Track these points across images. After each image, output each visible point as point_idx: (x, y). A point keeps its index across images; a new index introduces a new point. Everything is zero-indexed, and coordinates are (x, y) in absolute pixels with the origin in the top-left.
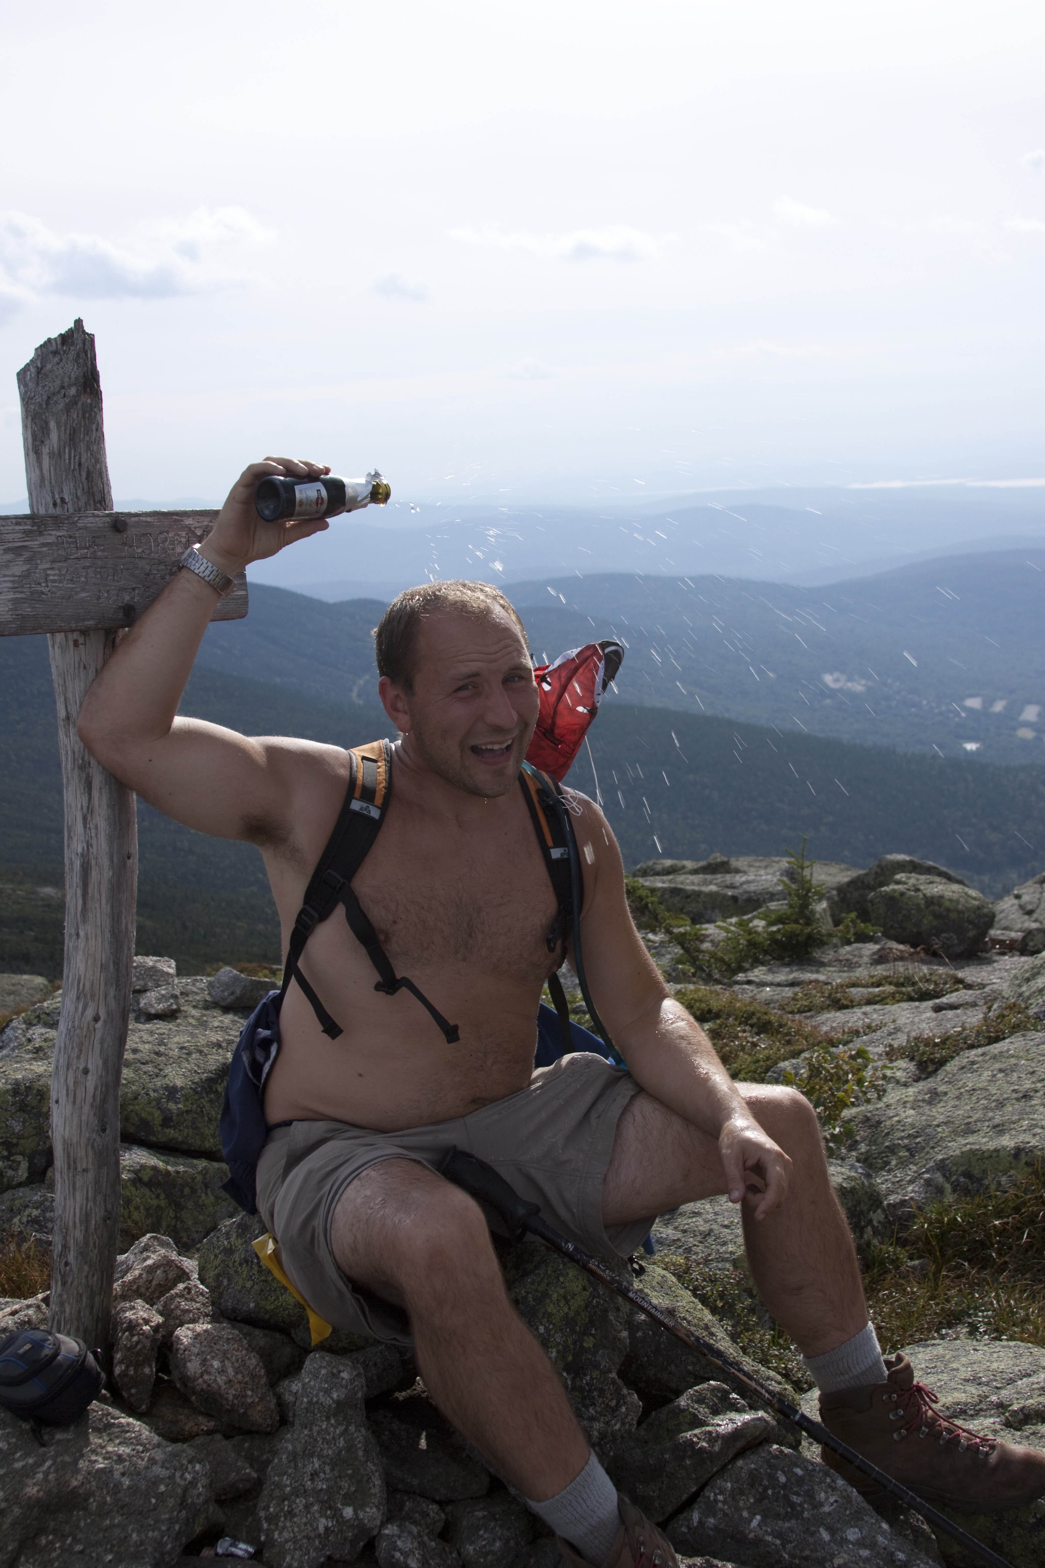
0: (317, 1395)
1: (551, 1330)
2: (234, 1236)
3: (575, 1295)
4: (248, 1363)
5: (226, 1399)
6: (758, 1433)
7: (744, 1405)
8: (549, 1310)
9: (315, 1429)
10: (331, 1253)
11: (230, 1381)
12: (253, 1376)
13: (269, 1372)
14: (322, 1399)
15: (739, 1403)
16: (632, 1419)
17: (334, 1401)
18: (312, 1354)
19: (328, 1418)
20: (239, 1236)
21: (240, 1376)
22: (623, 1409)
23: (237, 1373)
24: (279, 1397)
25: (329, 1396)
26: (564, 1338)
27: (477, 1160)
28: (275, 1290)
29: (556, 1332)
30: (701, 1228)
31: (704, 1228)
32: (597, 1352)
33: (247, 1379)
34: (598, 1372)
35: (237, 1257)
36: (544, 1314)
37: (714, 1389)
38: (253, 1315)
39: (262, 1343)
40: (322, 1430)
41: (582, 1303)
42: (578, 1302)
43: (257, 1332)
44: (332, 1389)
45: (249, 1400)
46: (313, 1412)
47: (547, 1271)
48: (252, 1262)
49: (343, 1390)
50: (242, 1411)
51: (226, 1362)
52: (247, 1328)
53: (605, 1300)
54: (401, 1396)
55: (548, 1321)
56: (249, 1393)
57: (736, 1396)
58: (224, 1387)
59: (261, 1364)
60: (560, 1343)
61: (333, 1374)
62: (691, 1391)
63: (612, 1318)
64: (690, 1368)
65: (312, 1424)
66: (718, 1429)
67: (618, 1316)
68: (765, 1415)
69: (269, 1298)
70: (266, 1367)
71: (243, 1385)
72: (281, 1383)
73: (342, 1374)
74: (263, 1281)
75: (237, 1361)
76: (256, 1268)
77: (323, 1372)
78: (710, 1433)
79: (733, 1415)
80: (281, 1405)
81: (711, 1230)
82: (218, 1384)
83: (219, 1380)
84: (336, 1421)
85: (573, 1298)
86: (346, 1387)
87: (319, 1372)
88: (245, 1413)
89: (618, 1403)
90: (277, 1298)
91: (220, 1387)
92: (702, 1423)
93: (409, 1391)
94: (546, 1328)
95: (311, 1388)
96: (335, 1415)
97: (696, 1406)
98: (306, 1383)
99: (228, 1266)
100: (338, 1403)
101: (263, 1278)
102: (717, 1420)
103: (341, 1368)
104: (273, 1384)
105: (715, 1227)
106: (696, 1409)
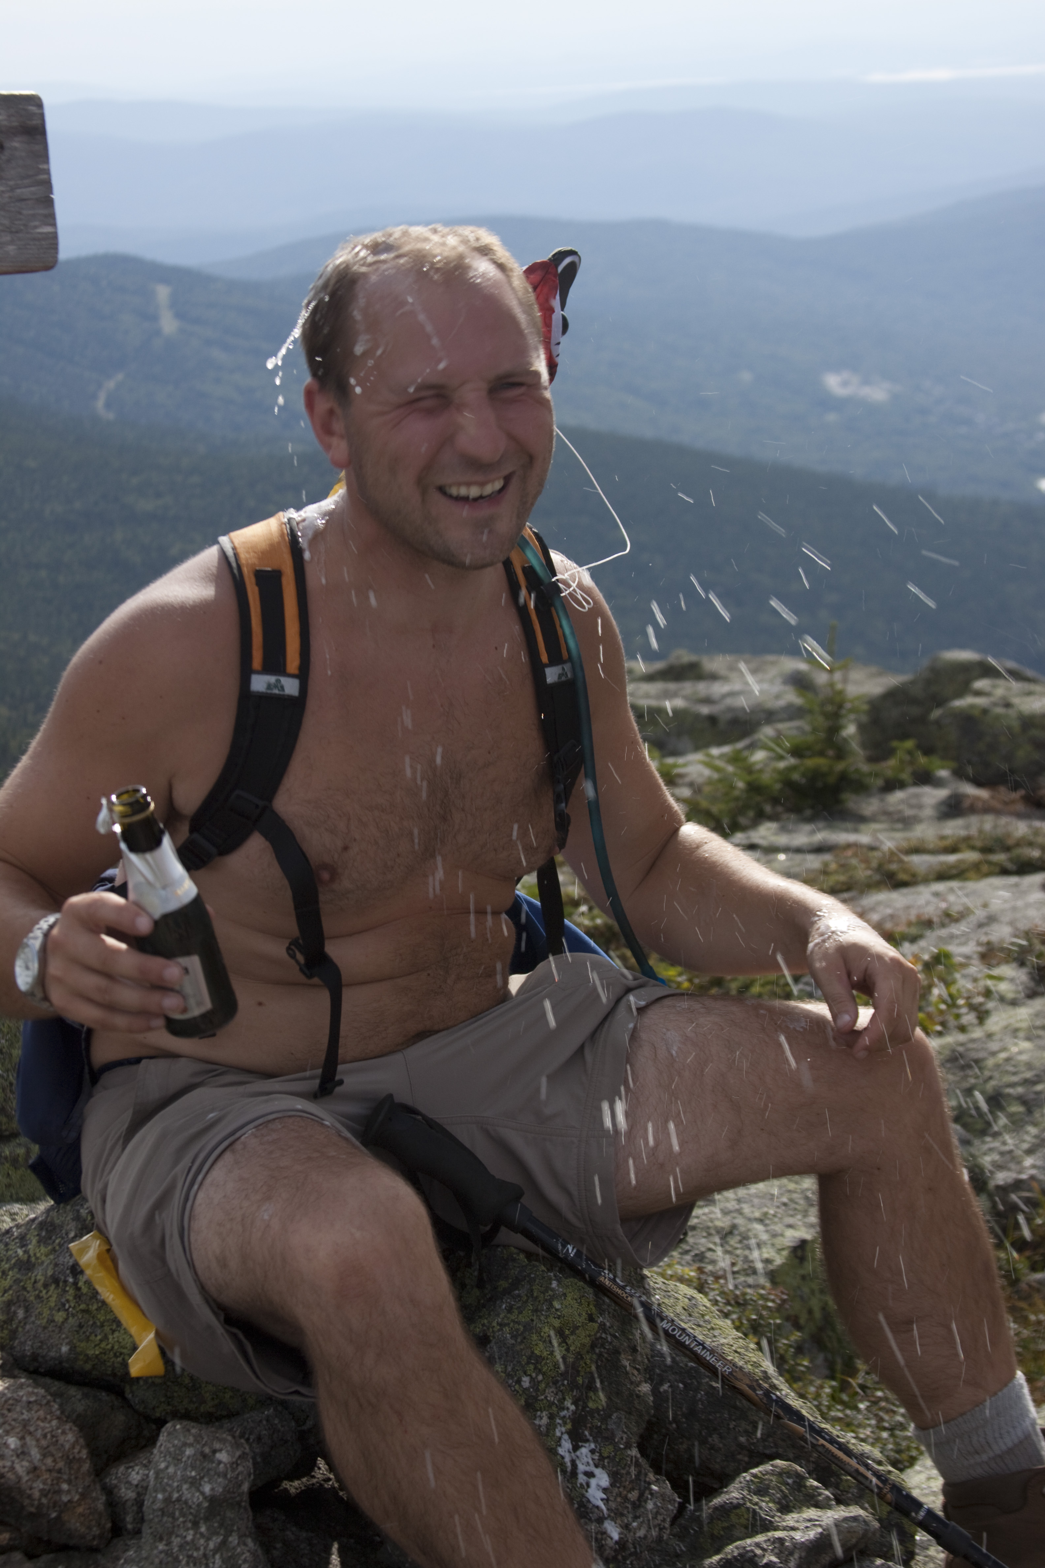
0: (179, 1489)
1: (539, 1382)
2: (34, 1241)
3: (577, 1328)
4: (62, 1439)
5: (30, 1497)
6: (854, 1541)
7: (828, 1498)
8: (537, 1352)
9: (176, 1541)
10: (191, 1265)
11: (35, 1469)
12: (70, 1461)
13: (94, 1453)
14: (187, 1495)
15: (820, 1494)
16: (664, 1520)
17: (205, 1498)
18: (169, 1425)
19: (196, 1525)
20: (41, 1241)
21: (49, 1461)
22: (650, 1505)
23: (44, 1456)
24: (109, 1491)
25: (198, 1490)
26: (560, 1395)
27: (425, 1117)
28: (102, 1326)
29: (547, 1385)
30: (719, 1224)
31: (723, 1222)
32: (610, 1416)
33: (61, 1464)
34: (611, 1448)
35: (39, 1275)
36: (529, 1358)
37: (782, 1474)
38: (66, 1365)
39: (80, 1408)
40: (187, 1543)
41: (587, 1341)
42: (580, 1340)
43: (73, 1391)
44: (202, 1478)
45: (65, 1498)
46: (172, 1515)
47: (532, 1291)
48: (65, 1282)
49: (220, 1480)
50: (54, 1515)
51: (28, 1439)
52: (56, 1386)
53: (615, 1337)
54: (293, 1486)
55: (535, 1368)
56: (65, 1486)
57: (816, 1483)
58: (25, 1478)
59: (82, 1441)
60: (553, 1403)
61: (204, 1456)
62: (747, 1476)
63: (626, 1363)
64: (742, 1439)
65: (170, 1534)
66: (792, 1533)
67: (634, 1361)
68: (861, 1512)
69: (92, 1337)
70: (88, 1445)
71: (55, 1475)
72: (114, 1471)
73: (219, 1456)
74: (83, 1311)
75: (45, 1436)
76: (71, 1291)
77: (189, 1452)
78: (781, 1540)
79: (812, 1513)
80: (113, 1504)
81: (734, 1227)
82: (16, 1473)
83: (17, 1467)
84: (208, 1529)
85: (573, 1333)
86: (225, 1476)
87: (183, 1452)
88: (58, 1518)
89: (641, 1495)
90: (106, 1337)
91: (19, 1478)
92: (767, 1526)
93: (304, 1480)
94: (532, 1380)
95: (170, 1478)
96: (206, 1519)
97: (755, 1499)
98: (162, 1471)
99: (24, 1288)
100: (212, 1500)
101: (83, 1306)
102: (791, 1519)
103: (217, 1446)
104: (100, 1471)
105: (740, 1221)
106: (756, 1504)
